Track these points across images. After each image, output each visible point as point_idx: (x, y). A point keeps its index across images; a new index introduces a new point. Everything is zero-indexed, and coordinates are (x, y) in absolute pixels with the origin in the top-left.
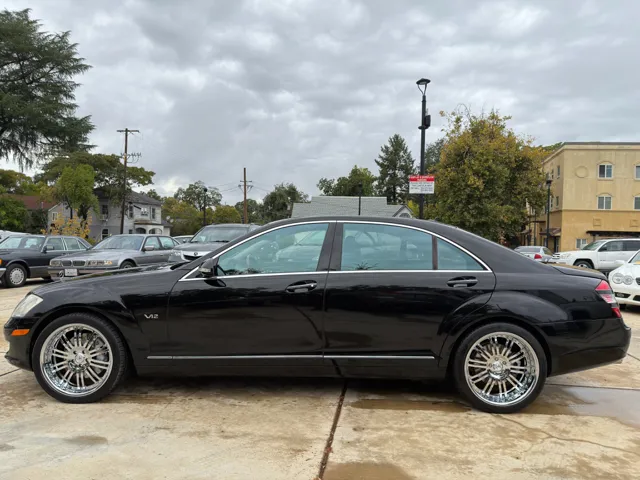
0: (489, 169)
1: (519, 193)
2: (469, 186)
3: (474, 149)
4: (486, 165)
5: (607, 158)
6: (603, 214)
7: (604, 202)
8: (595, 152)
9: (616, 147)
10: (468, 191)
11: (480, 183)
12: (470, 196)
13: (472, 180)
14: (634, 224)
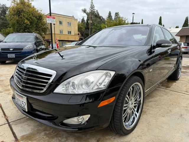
0: (31, 18)
1: (40, 27)
2: (25, 23)
3: (24, 10)
4: (30, 16)
5: (61, 19)
6: (61, 35)
7: (61, 32)
8: (58, 17)
9: (63, 16)
10: (25, 25)
11: (28, 23)
12: (25, 27)
13: (26, 21)
14: (68, 38)
